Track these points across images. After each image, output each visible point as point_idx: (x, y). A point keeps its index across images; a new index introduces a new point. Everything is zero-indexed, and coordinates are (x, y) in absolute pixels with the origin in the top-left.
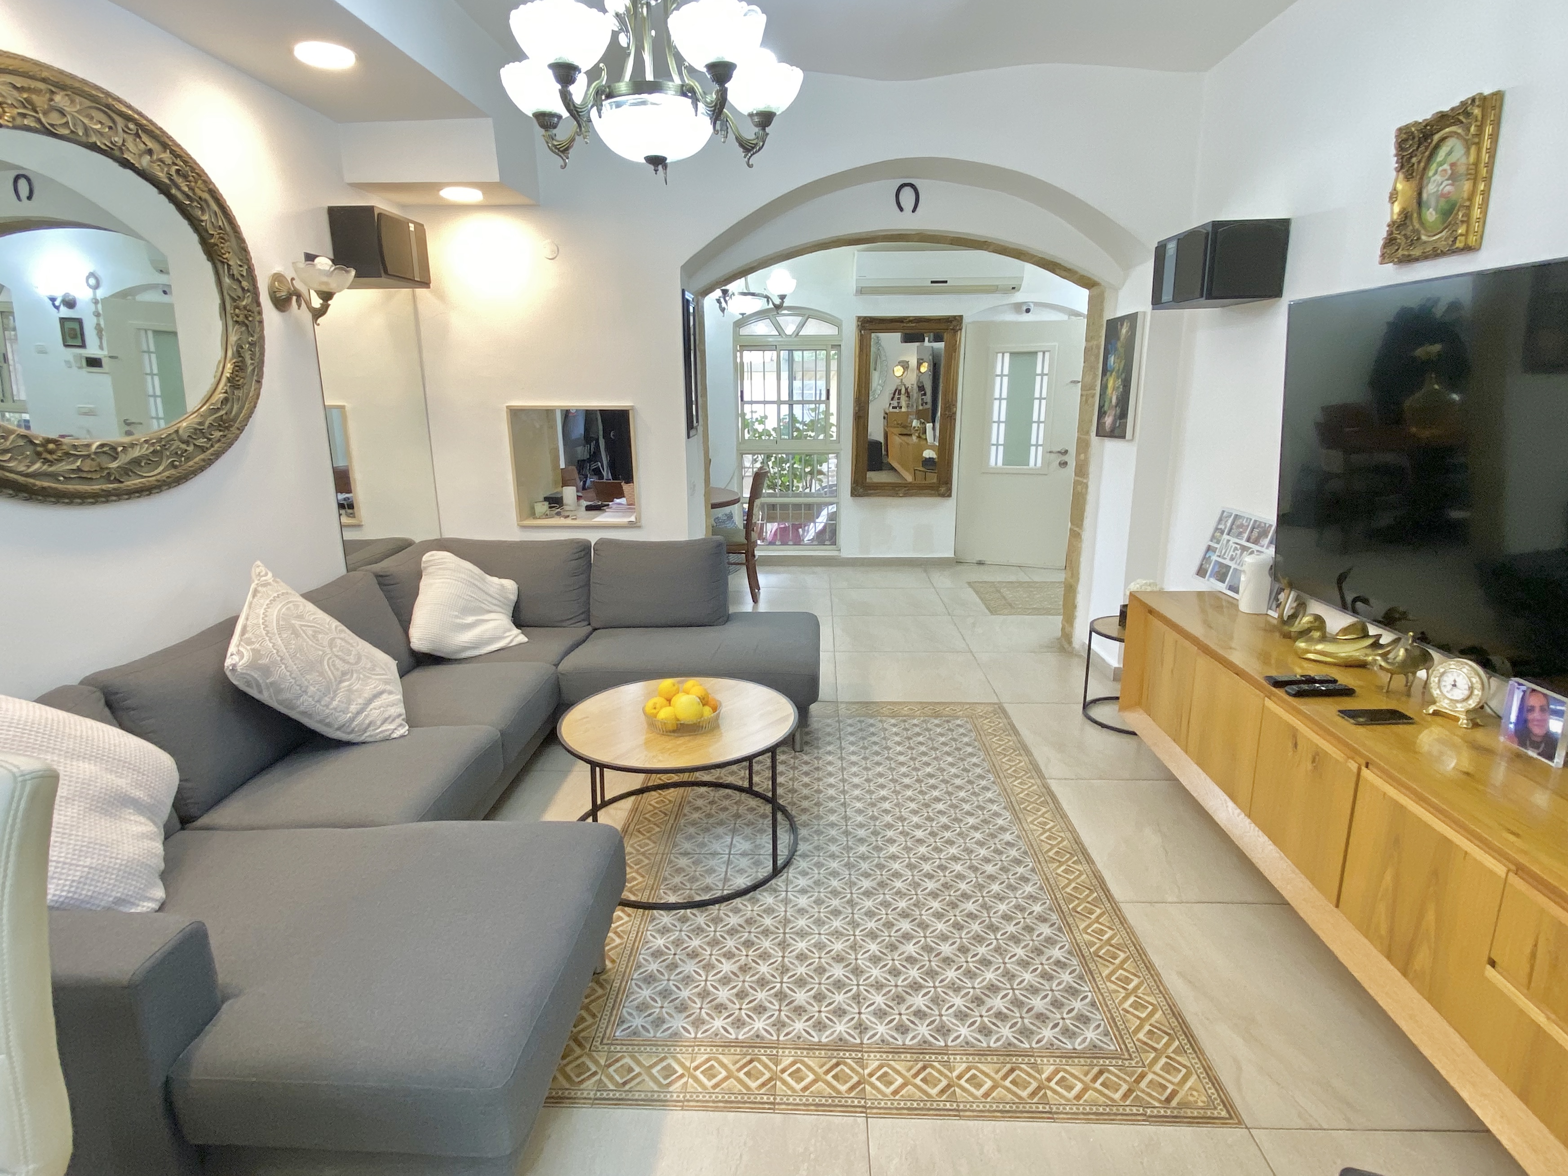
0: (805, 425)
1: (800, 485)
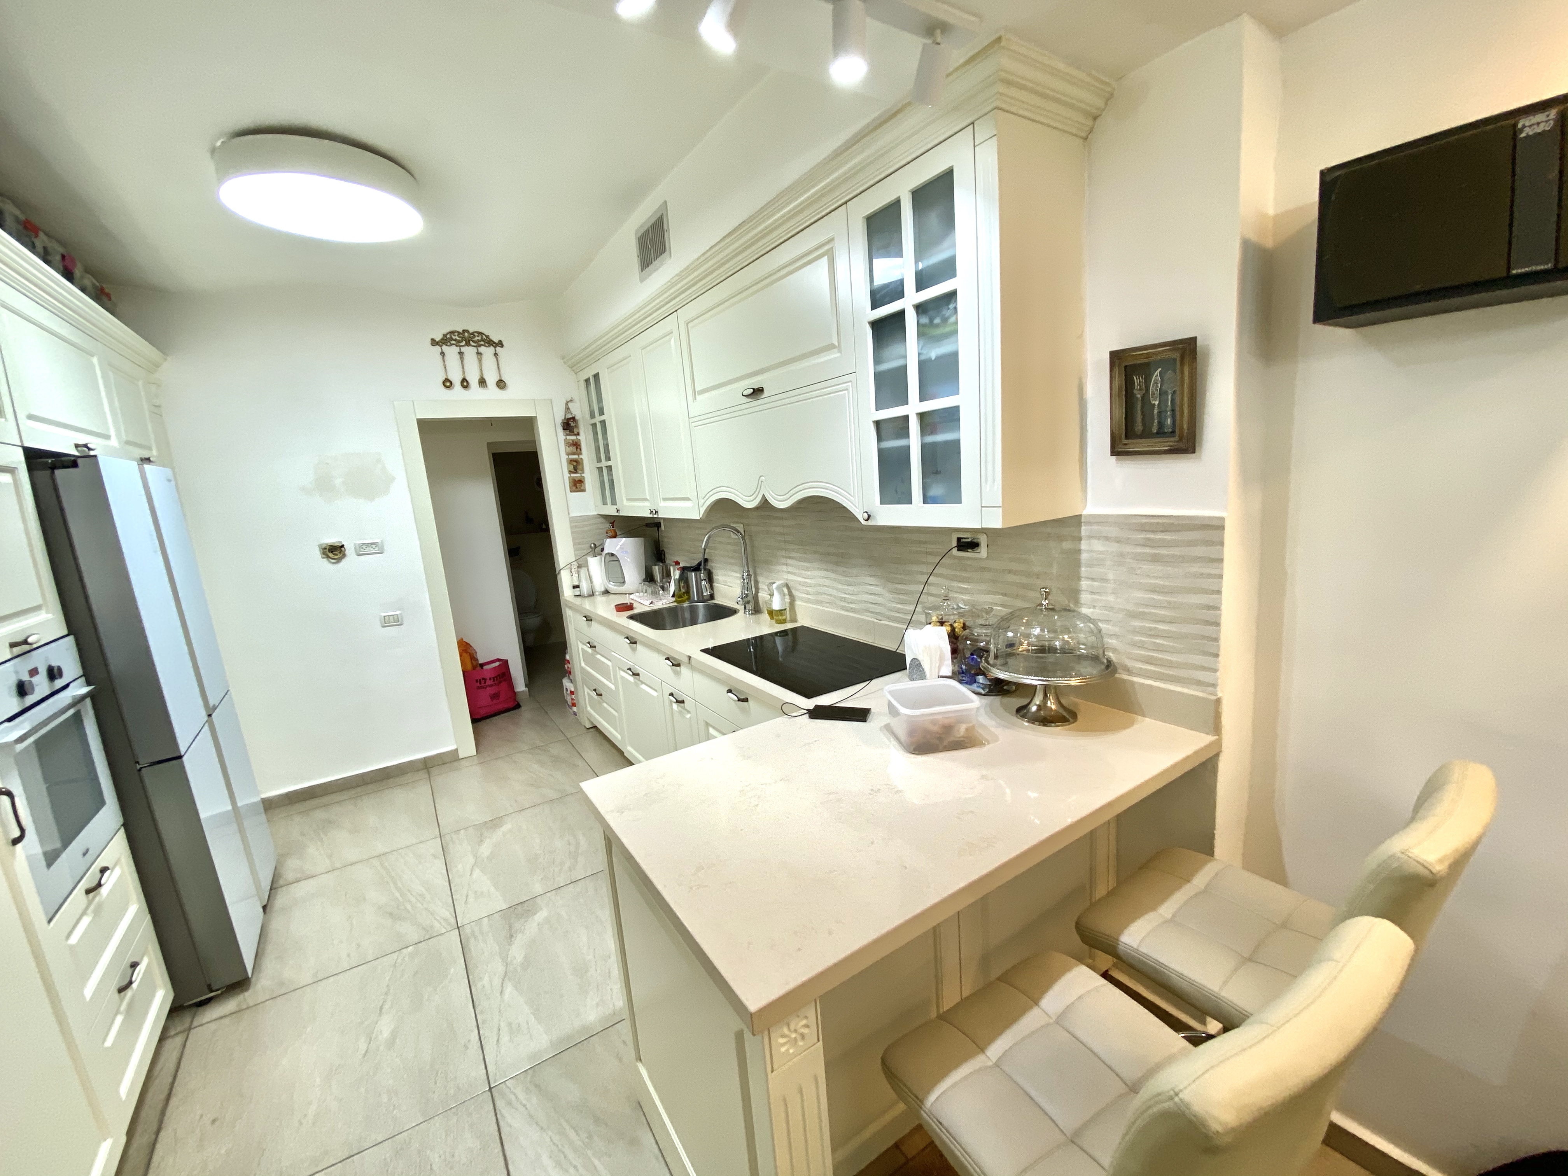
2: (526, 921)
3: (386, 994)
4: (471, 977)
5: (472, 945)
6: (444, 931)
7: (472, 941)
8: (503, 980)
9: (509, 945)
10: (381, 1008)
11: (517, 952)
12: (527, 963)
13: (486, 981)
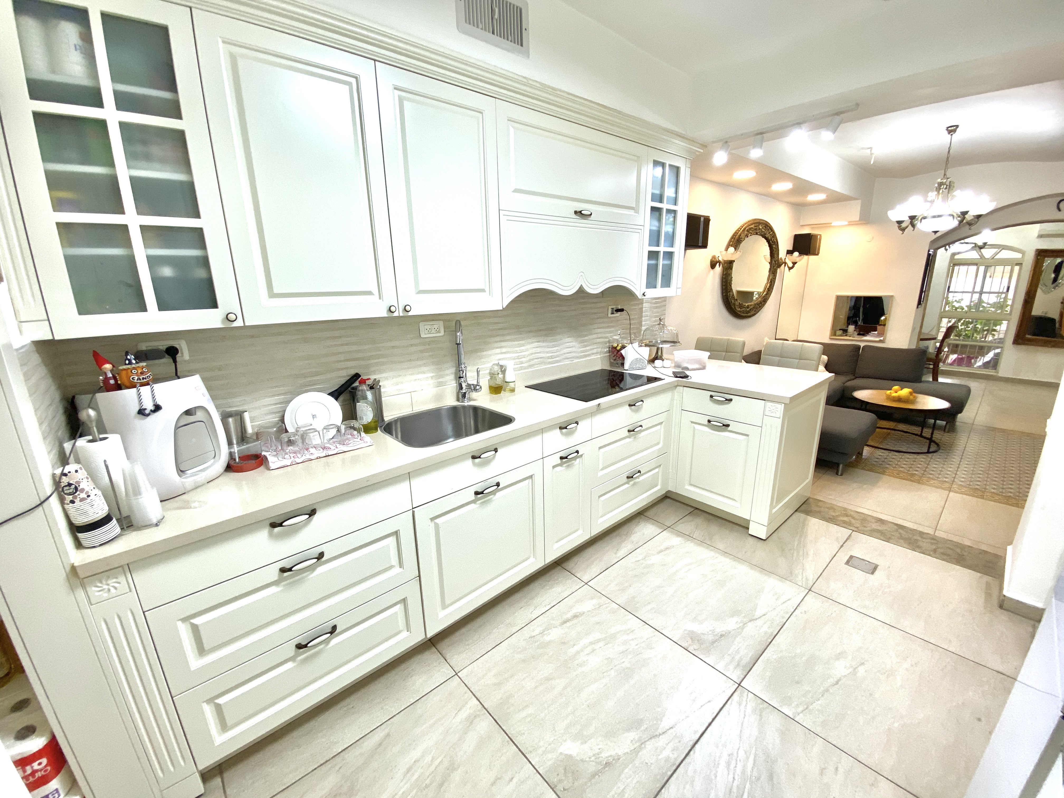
0: (989, 304)
1: (978, 336)
2: (703, 634)
3: (827, 690)
4: (770, 640)
5: (746, 660)
6: (751, 695)
7: (744, 662)
8: (756, 619)
9: (730, 633)
10: (837, 683)
11: (731, 624)
12: (735, 613)
13: (765, 629)
